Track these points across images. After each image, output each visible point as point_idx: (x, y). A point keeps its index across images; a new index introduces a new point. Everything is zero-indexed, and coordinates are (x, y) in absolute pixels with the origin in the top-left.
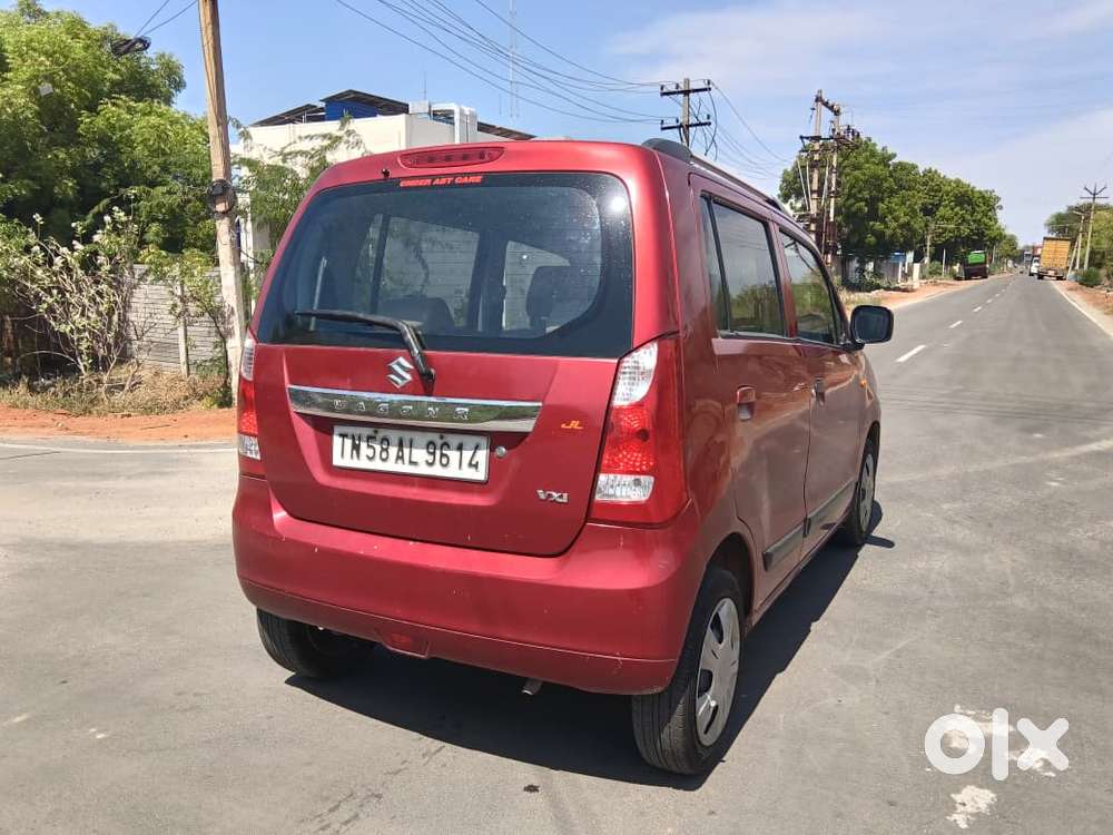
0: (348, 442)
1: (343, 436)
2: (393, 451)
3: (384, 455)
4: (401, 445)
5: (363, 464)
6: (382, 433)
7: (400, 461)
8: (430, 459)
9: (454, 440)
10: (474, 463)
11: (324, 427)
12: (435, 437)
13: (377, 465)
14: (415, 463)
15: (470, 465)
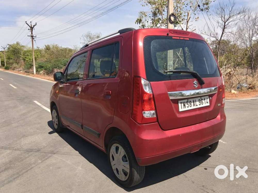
0: (182, 104)
1: (181, 103)
2: (192, 104)
4: (194, 102)
5: (187, 109)
6: (189, 100)
7: (194, 106)
8: (200, 103)
9: (203, 98)
11: (176, 102)
12: (199, 98)
13: (190, 108)
14: (197, 105)
15: (207, 102)
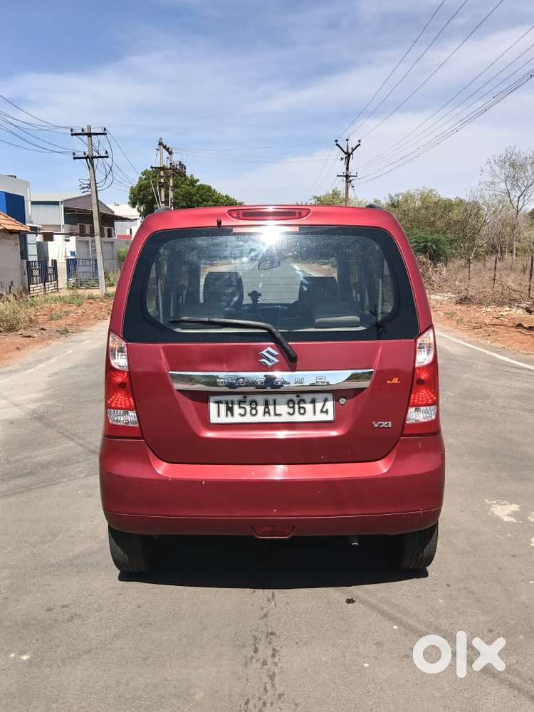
0: (223, 407)
1: (218, 402)
2: (261, 409)
3: (254, 412)
4: (266, 404)
5: (237, 419)
6: (250, 398)
7: (267, 415)
8: (291, 411)
9: (308, 397)
10: (324, 410)
11: (202, 398)
12: (293, 397)
13: (248, 419)
14: (280, 415)
15: (322, 411)
